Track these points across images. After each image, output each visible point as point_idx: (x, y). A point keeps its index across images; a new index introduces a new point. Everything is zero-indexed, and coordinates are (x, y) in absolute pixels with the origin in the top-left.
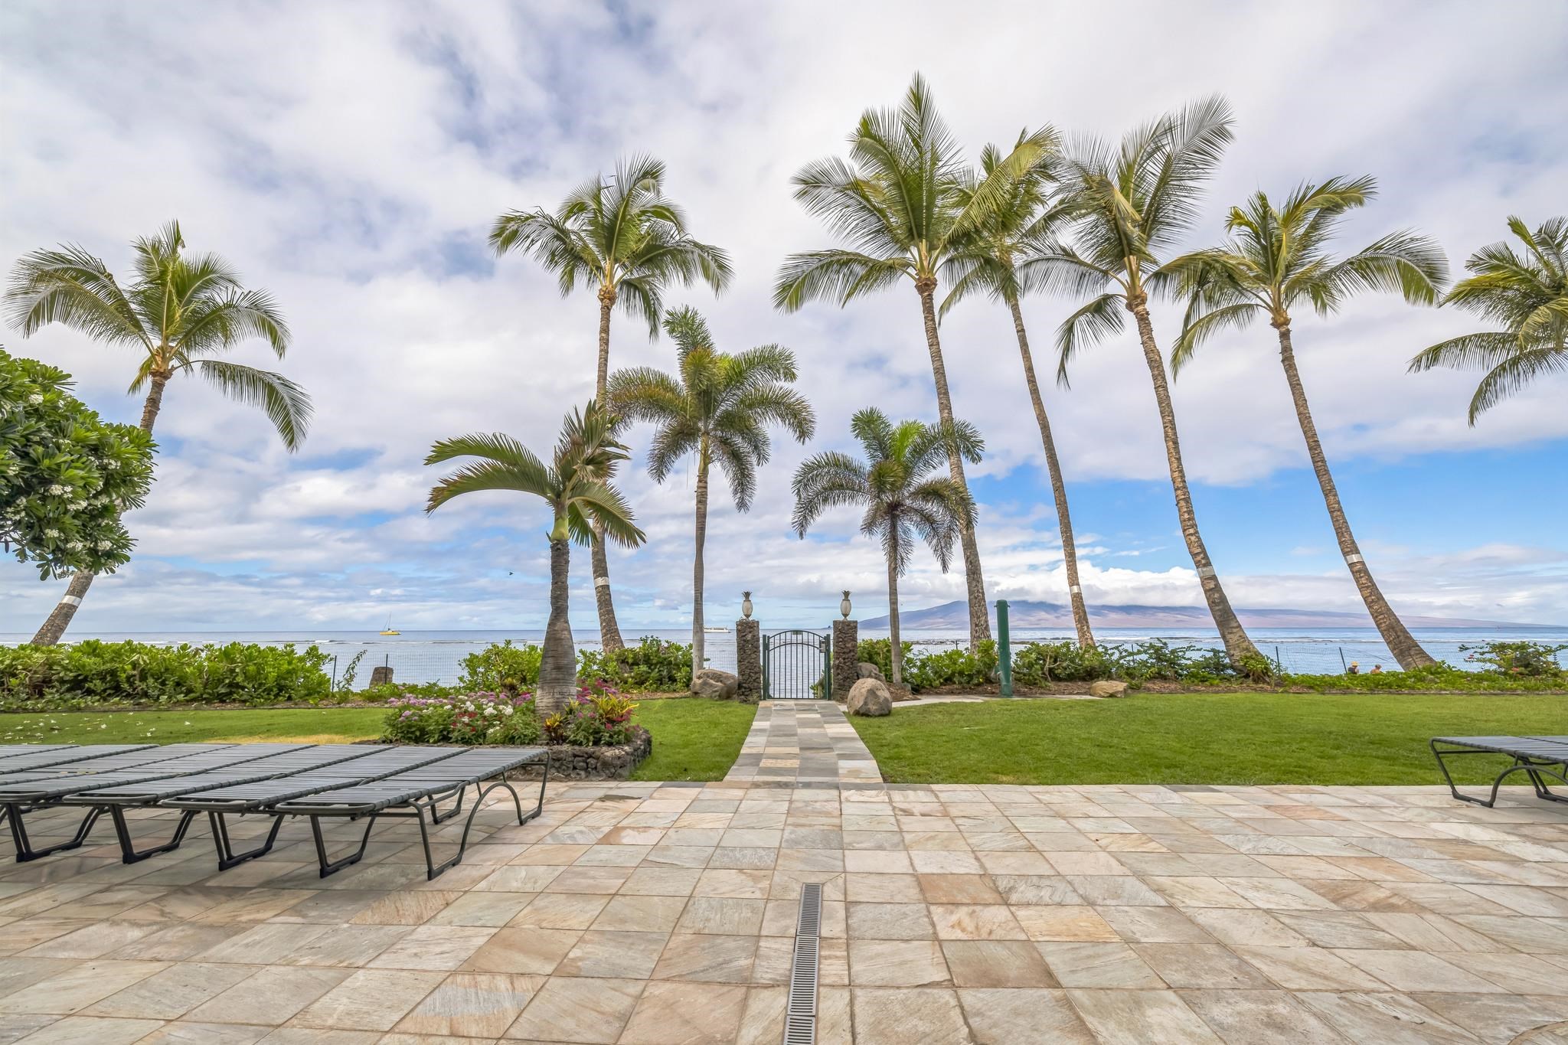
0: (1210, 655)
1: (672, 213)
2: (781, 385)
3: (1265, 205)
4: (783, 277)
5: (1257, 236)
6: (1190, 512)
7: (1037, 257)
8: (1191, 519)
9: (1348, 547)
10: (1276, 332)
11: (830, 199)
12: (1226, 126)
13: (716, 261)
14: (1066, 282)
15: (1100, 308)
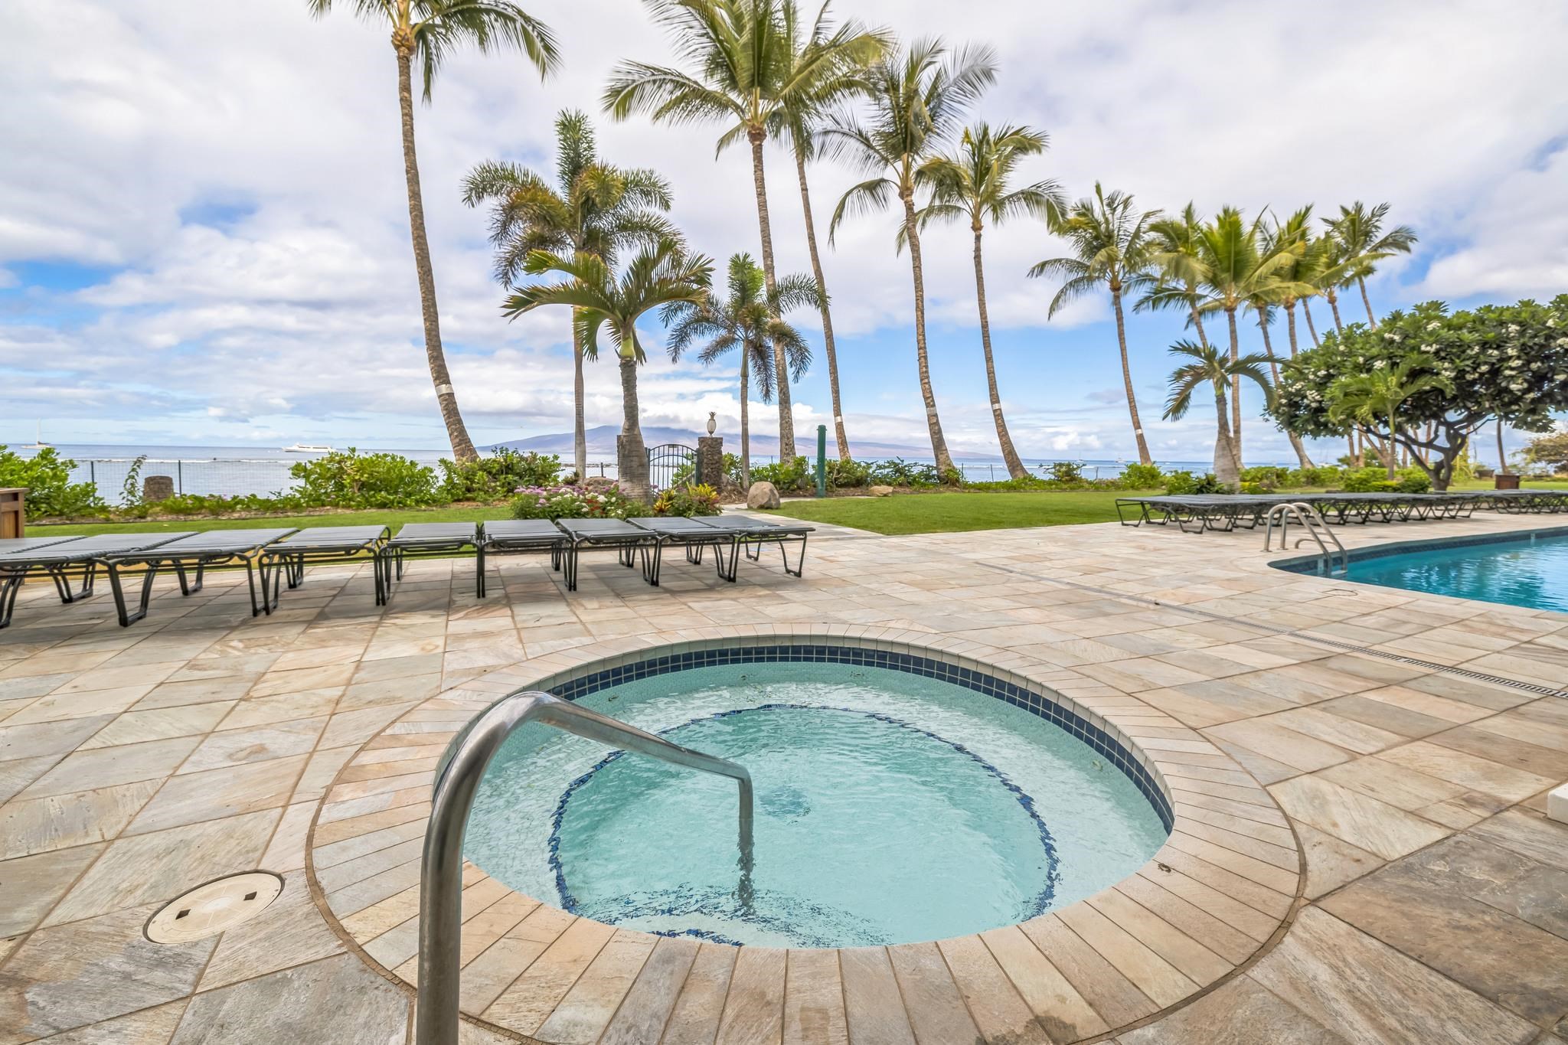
0: (925, 469)
2: (657, 213)
3: (986, 129)
4: (613, 80)
5: (974, 154)
6: (927, 367)
7: (834, 128)
8: (927, 372)
9: (995, 399)
10: (973, 234)
12: (993, 72)
13: (543, 40)
14: (854, 158)
15: (872, 188)
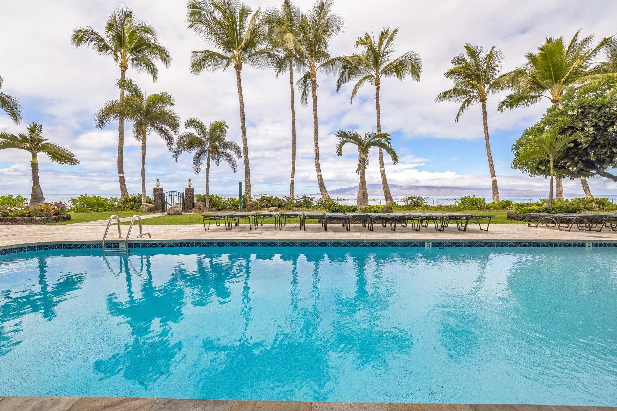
1: (150, 30)
2: (168, 108)
3: (369, 38)
4: (192, 60)
11: (203, 29)
13: (164, 53)
